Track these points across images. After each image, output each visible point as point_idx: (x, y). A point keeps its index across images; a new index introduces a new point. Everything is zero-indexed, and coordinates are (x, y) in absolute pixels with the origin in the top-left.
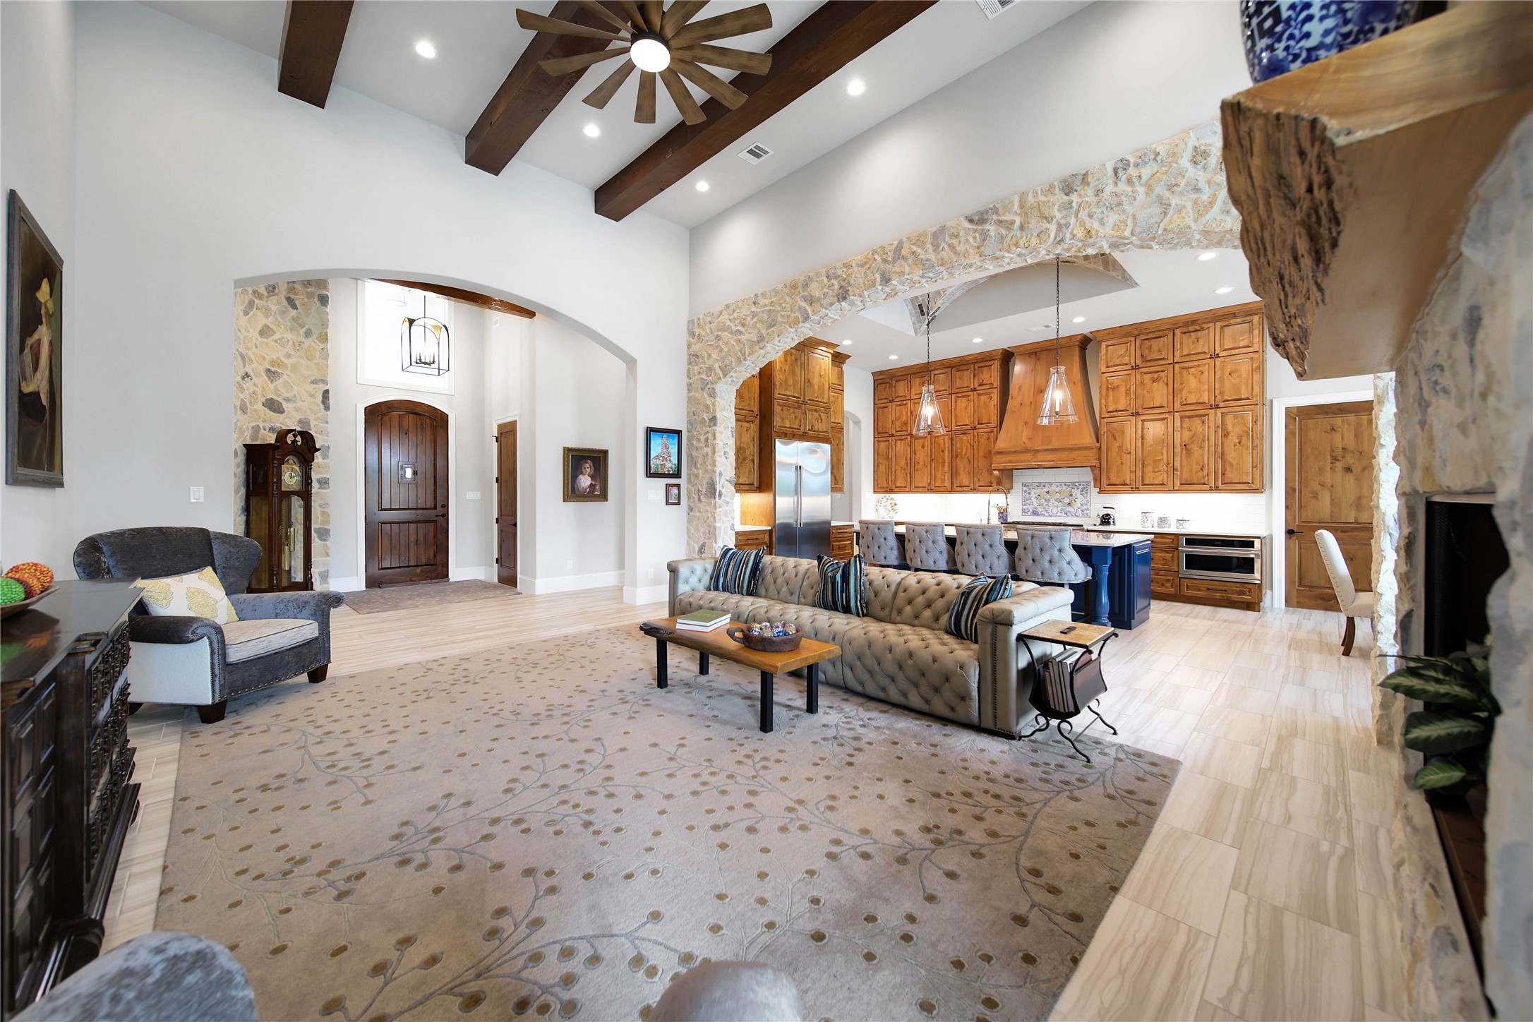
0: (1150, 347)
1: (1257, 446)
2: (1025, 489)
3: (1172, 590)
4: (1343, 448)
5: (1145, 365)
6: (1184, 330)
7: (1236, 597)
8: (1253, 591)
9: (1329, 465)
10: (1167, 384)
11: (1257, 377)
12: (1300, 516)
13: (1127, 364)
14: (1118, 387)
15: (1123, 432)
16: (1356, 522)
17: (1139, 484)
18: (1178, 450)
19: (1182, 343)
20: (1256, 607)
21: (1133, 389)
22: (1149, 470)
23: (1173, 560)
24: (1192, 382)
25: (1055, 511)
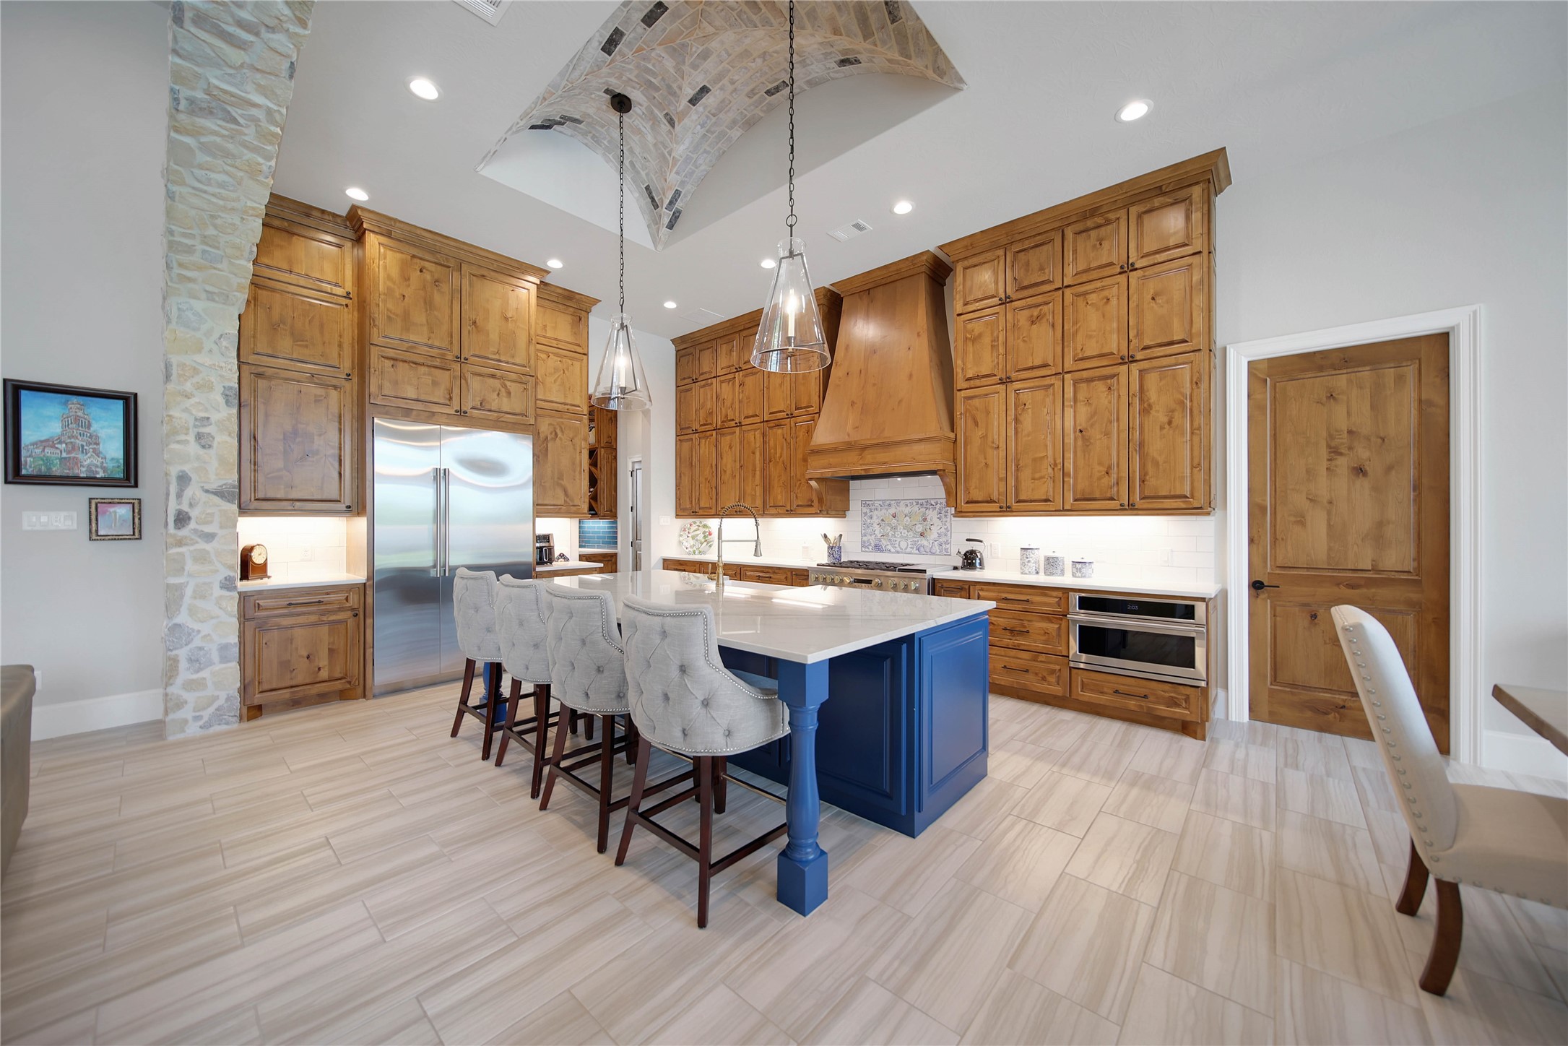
0: (1028, 264)
1: (1199, 428)
2: (865, 510)
3: (1057, 690)
4: (1350, 432)
5: (1020, 295)
6: (1079, 227)
7: (1163, 710)
8: (1192, 700)
9: (1325, 464)
10: (1053, 326)
11: (1199, 300)
12: (1274, 558)
13: (993, 297)
14: (980, 336)
15: (988, 413)
16: (1375, 569)
17: (1012, 501)
18: (1070, 440)
19: (1075, 252)
20: (1199, 731)
21: (1001, 338)
22: (1026, 475)
23: (1059, 635)
24: (1092, 319)
25: (903, 545)
